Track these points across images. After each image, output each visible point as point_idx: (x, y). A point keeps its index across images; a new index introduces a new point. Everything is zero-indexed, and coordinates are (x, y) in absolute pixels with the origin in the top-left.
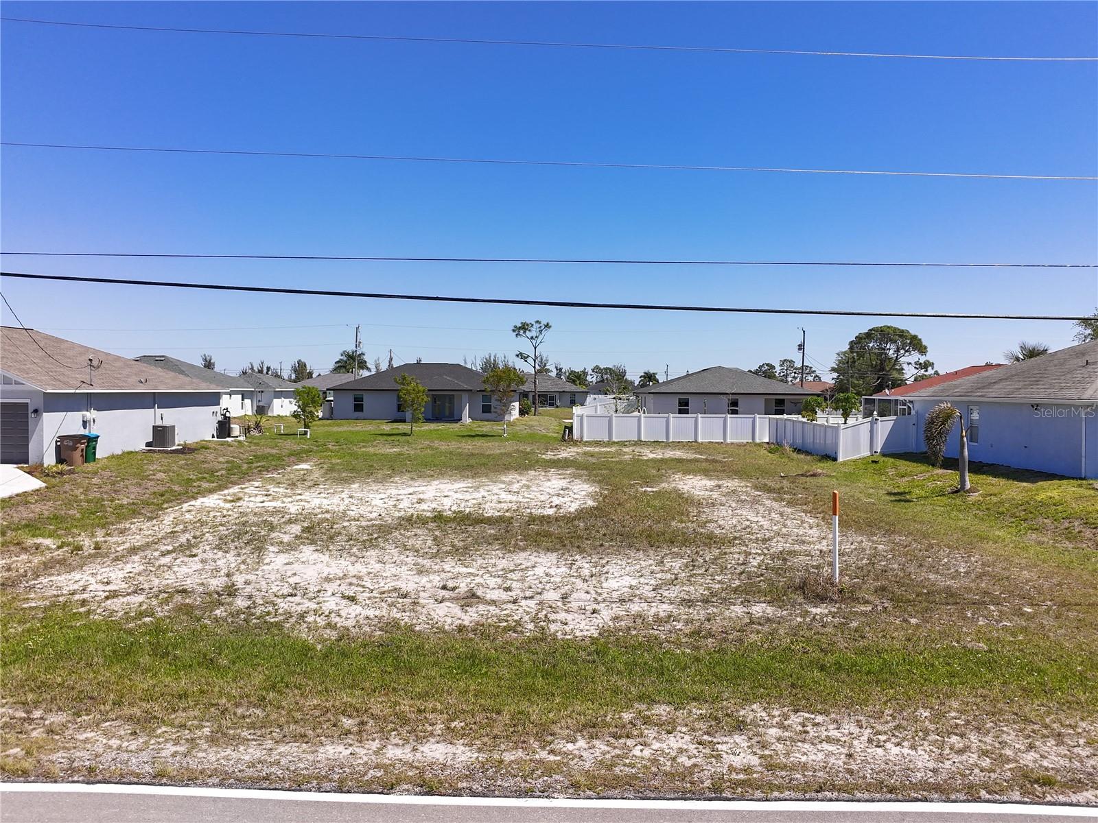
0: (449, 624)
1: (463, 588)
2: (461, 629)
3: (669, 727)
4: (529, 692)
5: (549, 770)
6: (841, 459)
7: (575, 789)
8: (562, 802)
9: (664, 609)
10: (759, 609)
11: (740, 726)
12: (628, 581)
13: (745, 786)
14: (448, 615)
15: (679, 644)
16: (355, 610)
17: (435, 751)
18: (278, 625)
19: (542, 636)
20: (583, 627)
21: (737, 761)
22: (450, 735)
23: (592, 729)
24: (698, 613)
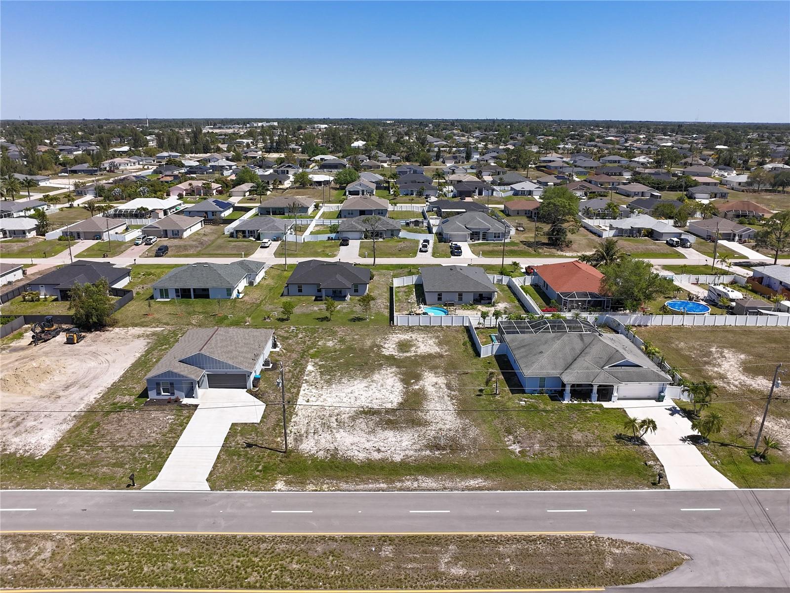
0: (377, 458)
1: (377, 447)
2: (379, 460)
3: (408, 480)
4: (391, 474)
5: (395, 488)
6: (482, 357)
7: (397, 490)
8: (396, 492)
9: (412, 453)
10: (428, 452)
11: (417, 480)
12: (407, 443)
13: (415, 490)
14: (376, 456)
15: (412, 463)
16: (360, 455)
17: (382, 485)
18: (350, 459)
19: (392, 462)
20: (398, 458)
21: (415, 486)
22: (383, 483)
23: (400, 481)
24: (417, 454)
